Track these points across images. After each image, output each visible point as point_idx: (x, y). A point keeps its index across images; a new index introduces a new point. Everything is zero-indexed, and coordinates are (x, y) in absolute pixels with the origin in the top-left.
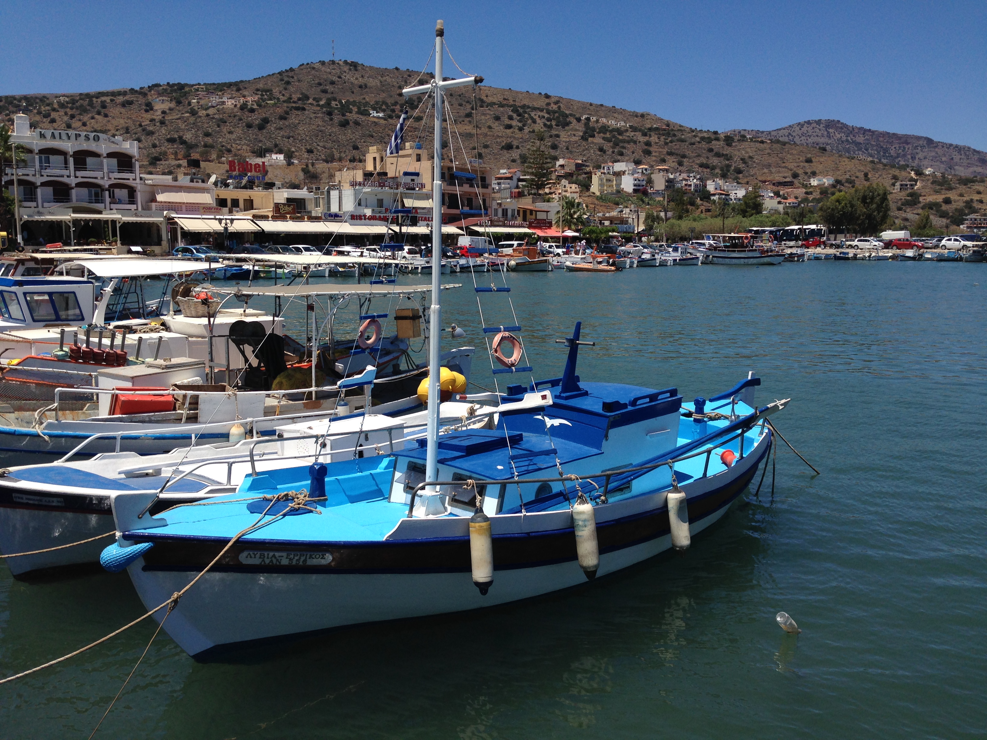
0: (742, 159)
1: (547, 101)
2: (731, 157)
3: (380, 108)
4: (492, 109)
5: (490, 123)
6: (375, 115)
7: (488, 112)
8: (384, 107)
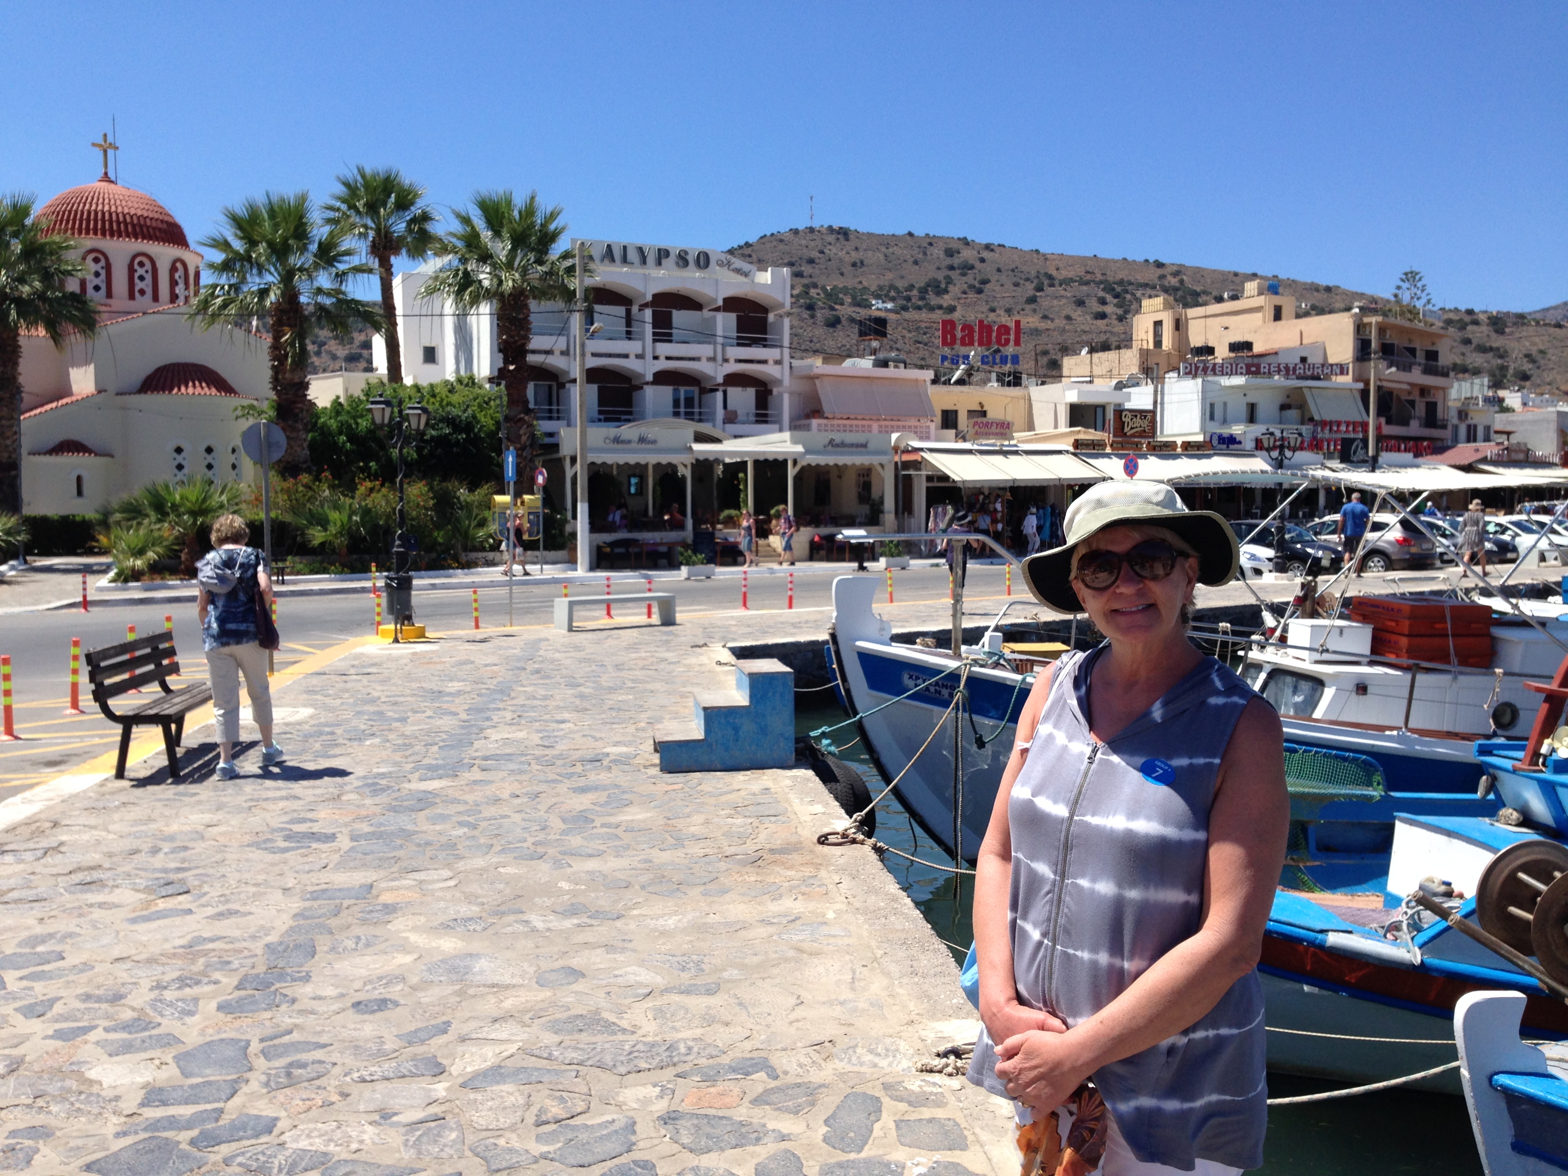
0: (1527, 356)
1: (1160, 272)
2: (1506, 352)
3: (887, 296)
4: (1068, 288)
5: (1068, 311)
6: (880, 305)
7: (1063, 293)
8: (892, 293)
